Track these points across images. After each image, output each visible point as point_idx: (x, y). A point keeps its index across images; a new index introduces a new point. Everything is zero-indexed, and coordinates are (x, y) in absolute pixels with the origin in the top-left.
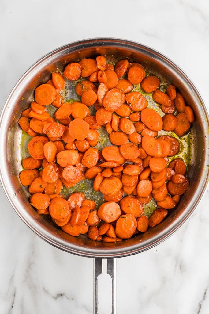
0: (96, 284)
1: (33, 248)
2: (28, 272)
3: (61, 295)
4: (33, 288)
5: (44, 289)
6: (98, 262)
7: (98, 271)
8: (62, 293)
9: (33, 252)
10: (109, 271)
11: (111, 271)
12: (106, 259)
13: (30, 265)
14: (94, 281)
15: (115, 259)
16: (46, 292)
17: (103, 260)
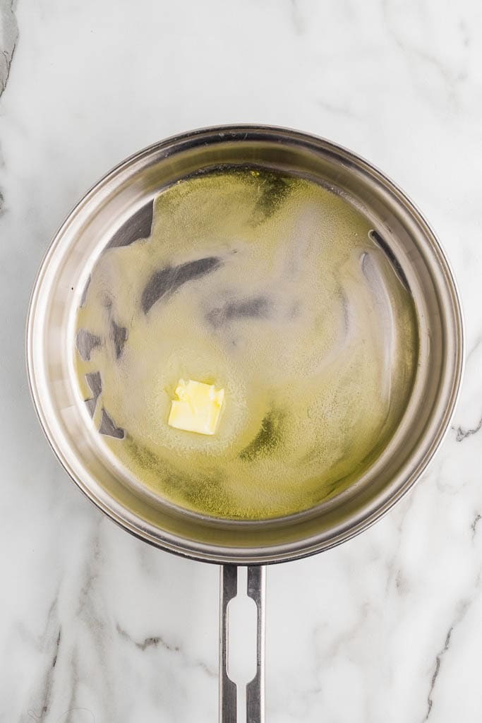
0: (224, 617)
1: (96, 546)
2: (86, 593)
3: (154, 641)
4: (97, 627)
5: (118, 628)
6: (230, 572)
7: (229, 590)
8: (155, 635)
9: (97, 553)
10: (251, 591)
11: (255, 590)
12: (246, 567)
13: (90, 580)
14: (222, 611)
15: (264, 568)
16: (123, 634)
17: (239, 568)
